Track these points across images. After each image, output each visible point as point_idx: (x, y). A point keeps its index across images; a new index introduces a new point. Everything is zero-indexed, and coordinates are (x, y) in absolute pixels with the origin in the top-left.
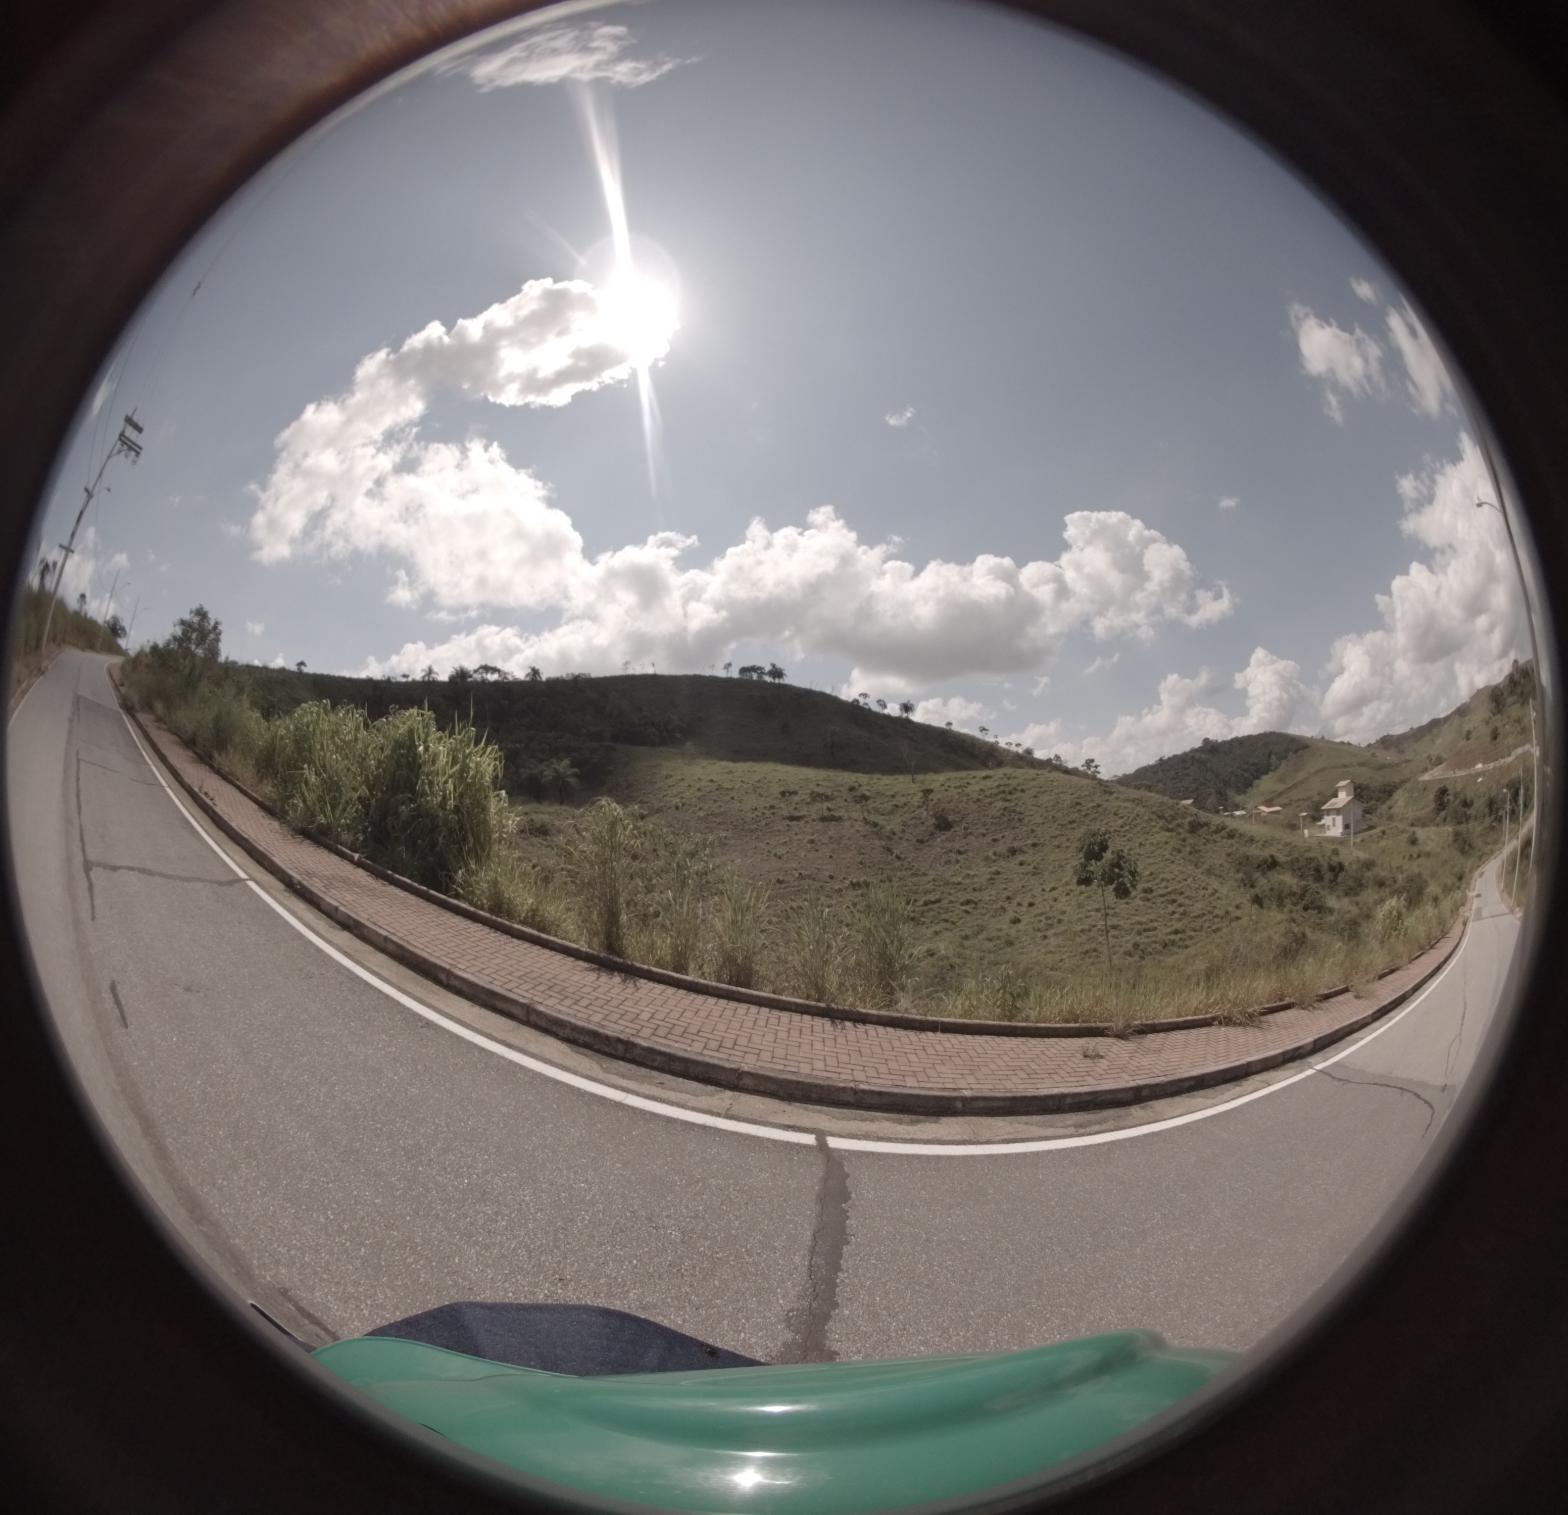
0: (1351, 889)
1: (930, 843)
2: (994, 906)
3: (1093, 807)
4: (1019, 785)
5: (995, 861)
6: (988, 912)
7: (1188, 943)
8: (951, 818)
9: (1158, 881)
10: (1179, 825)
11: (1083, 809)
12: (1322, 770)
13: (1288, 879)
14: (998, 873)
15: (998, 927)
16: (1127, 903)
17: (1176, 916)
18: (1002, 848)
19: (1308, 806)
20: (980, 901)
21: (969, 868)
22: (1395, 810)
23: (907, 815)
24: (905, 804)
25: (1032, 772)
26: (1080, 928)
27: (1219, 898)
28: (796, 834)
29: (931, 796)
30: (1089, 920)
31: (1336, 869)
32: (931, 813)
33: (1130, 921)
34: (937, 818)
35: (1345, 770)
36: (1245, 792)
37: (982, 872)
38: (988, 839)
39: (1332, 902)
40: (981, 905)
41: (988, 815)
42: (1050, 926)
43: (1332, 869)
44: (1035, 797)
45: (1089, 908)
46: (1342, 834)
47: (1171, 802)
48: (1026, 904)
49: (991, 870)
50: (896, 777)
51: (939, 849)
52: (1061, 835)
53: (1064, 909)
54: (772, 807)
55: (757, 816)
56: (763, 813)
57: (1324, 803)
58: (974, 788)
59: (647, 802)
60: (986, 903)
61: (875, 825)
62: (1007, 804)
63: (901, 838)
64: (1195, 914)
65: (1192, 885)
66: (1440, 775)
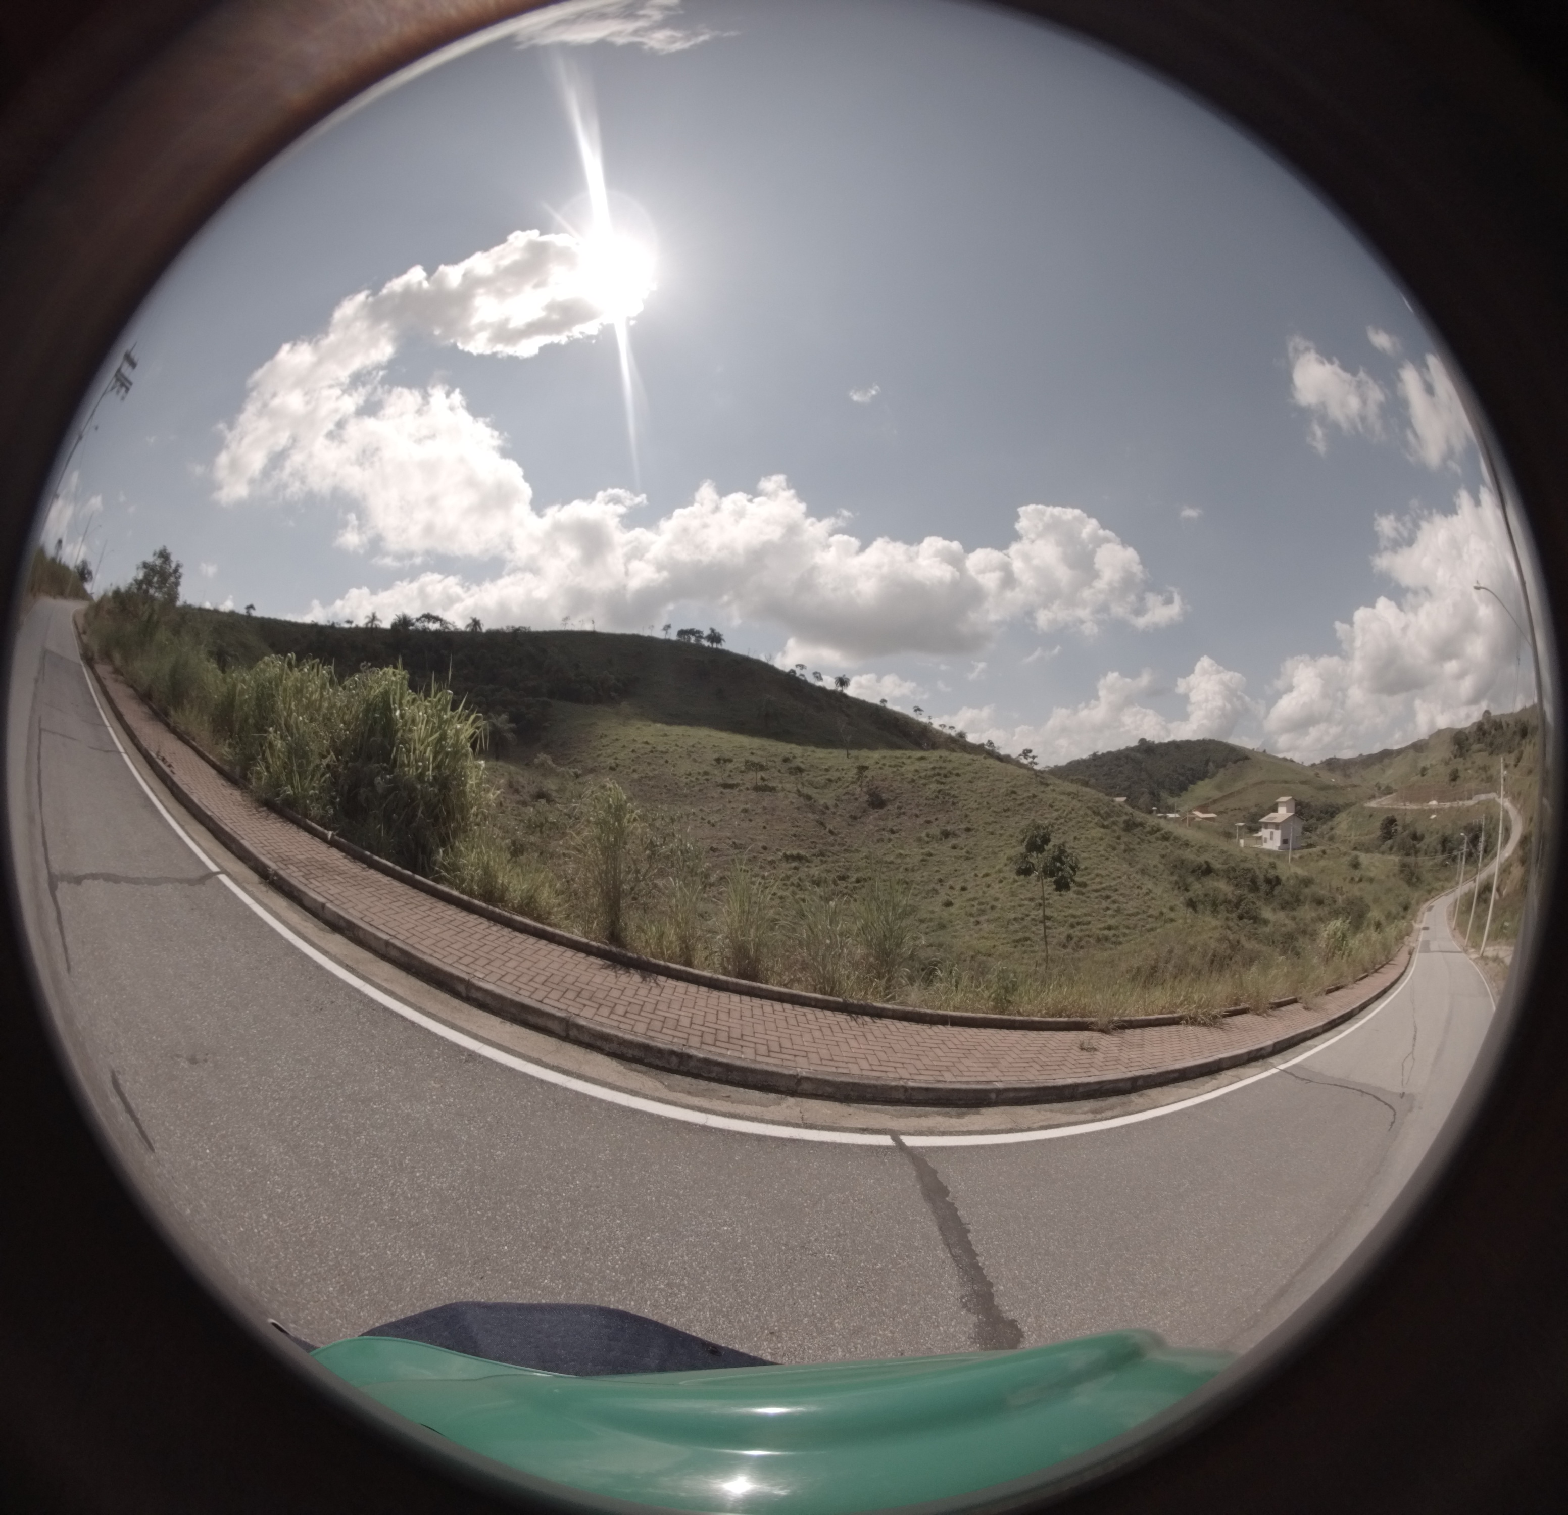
0: (1287, 903)
1: (862, 819)
2: (927, 888)
3: (1029, 797)
4: (954, 768)
5: (928, 843)
6: (920, 893)
7: (1121, 939)
8: (884, 796)
9: (1092, 876)
10: (1114, 823)
11: (1018, 798)
12: (1262, 782)
13: (1223, 887)
14: (930, 855)
15: (931, 908)
16: (1061, 895)
17: (1109, 912)
18: (935, 830)
19: (1244, 816)
20: (912, 881)
21: (902, 848)
22: (1337, 832)
23: (840, 790)
24: (839, 779)
25: (968, 757)
26: (1013, 915)
27: (1153, 899)
28: (730, 802)
29: (865, 773)
30: (1023, 909)
31: (1274, 882)
32: (865, 789)
33: (1063, 913)
34: (871, 795)
35: (1287, 785)
36: (1179, 796)
37: (915, 853)
38: (921, 820)
39: (1267, 913)
40: (914, 885)
41: (922, 797)
42: (983, 912)
43: (1268, 881)
44: (971, 782)
45: (1023, 897)
46: (1280, 848)
47: (1107, 798)
48: (958, 887)
49: (923, 851)
50: (830, 751)
51: (871, 827)
52: (995, 822)
53: (998, 895)
54: (706, 773)
55: (691, 781)
56: (697, 779)
57: (1263, 816)
58: (909, 769)
59: (581, 761)
60: (918, 884)
61: (809, 798)
62: (942, 787)
63: (834, 813)
64: (1129, 912)
65: (1126, 883)
66: (1388, 804)
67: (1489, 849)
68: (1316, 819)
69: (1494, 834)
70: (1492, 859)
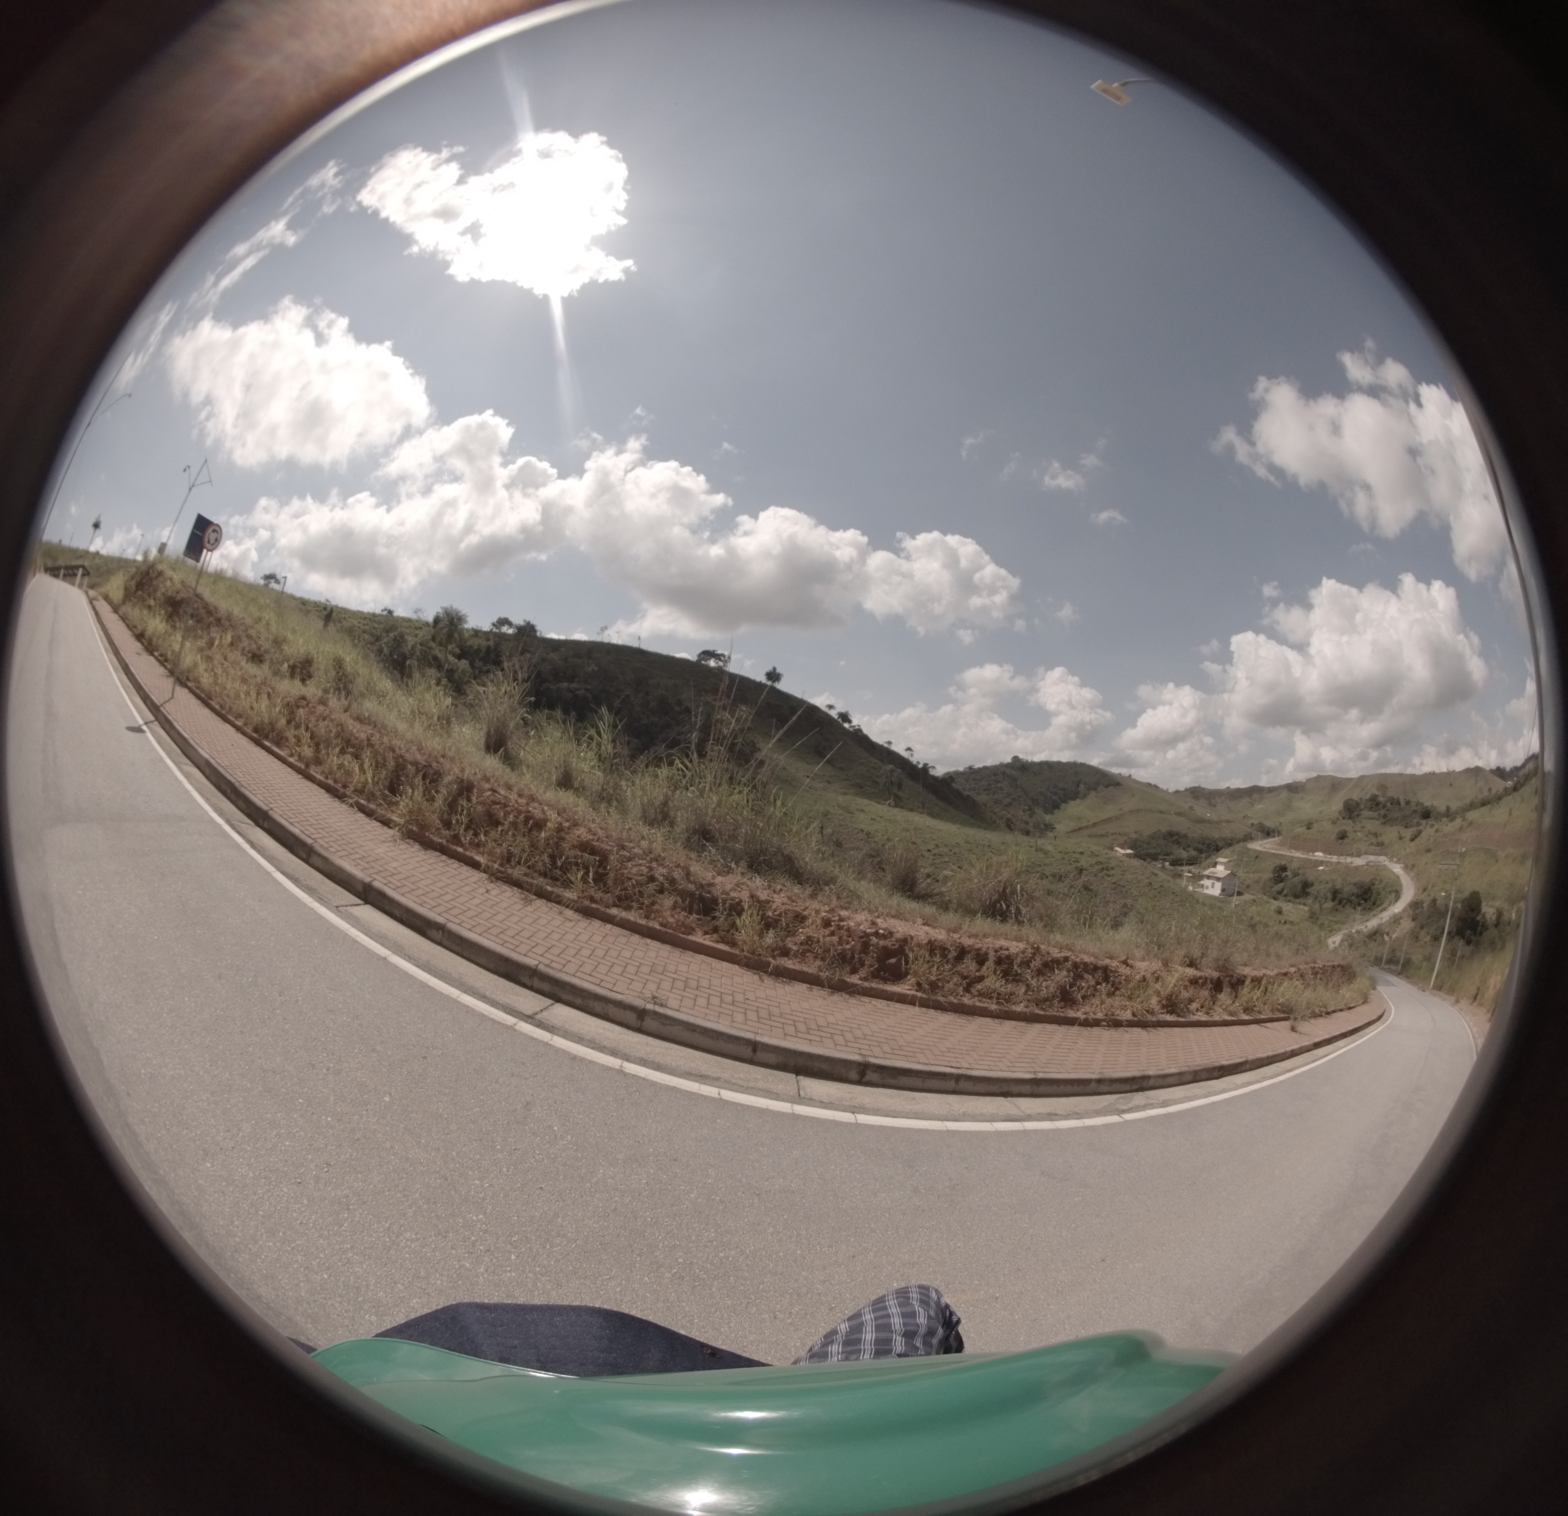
36: (1052, 813)
46: (1220, 894)
66: (1273, 849)
67: (1378, 903)
68: (1194, 850)
69: (1383, 893)
70: (1381, 911)
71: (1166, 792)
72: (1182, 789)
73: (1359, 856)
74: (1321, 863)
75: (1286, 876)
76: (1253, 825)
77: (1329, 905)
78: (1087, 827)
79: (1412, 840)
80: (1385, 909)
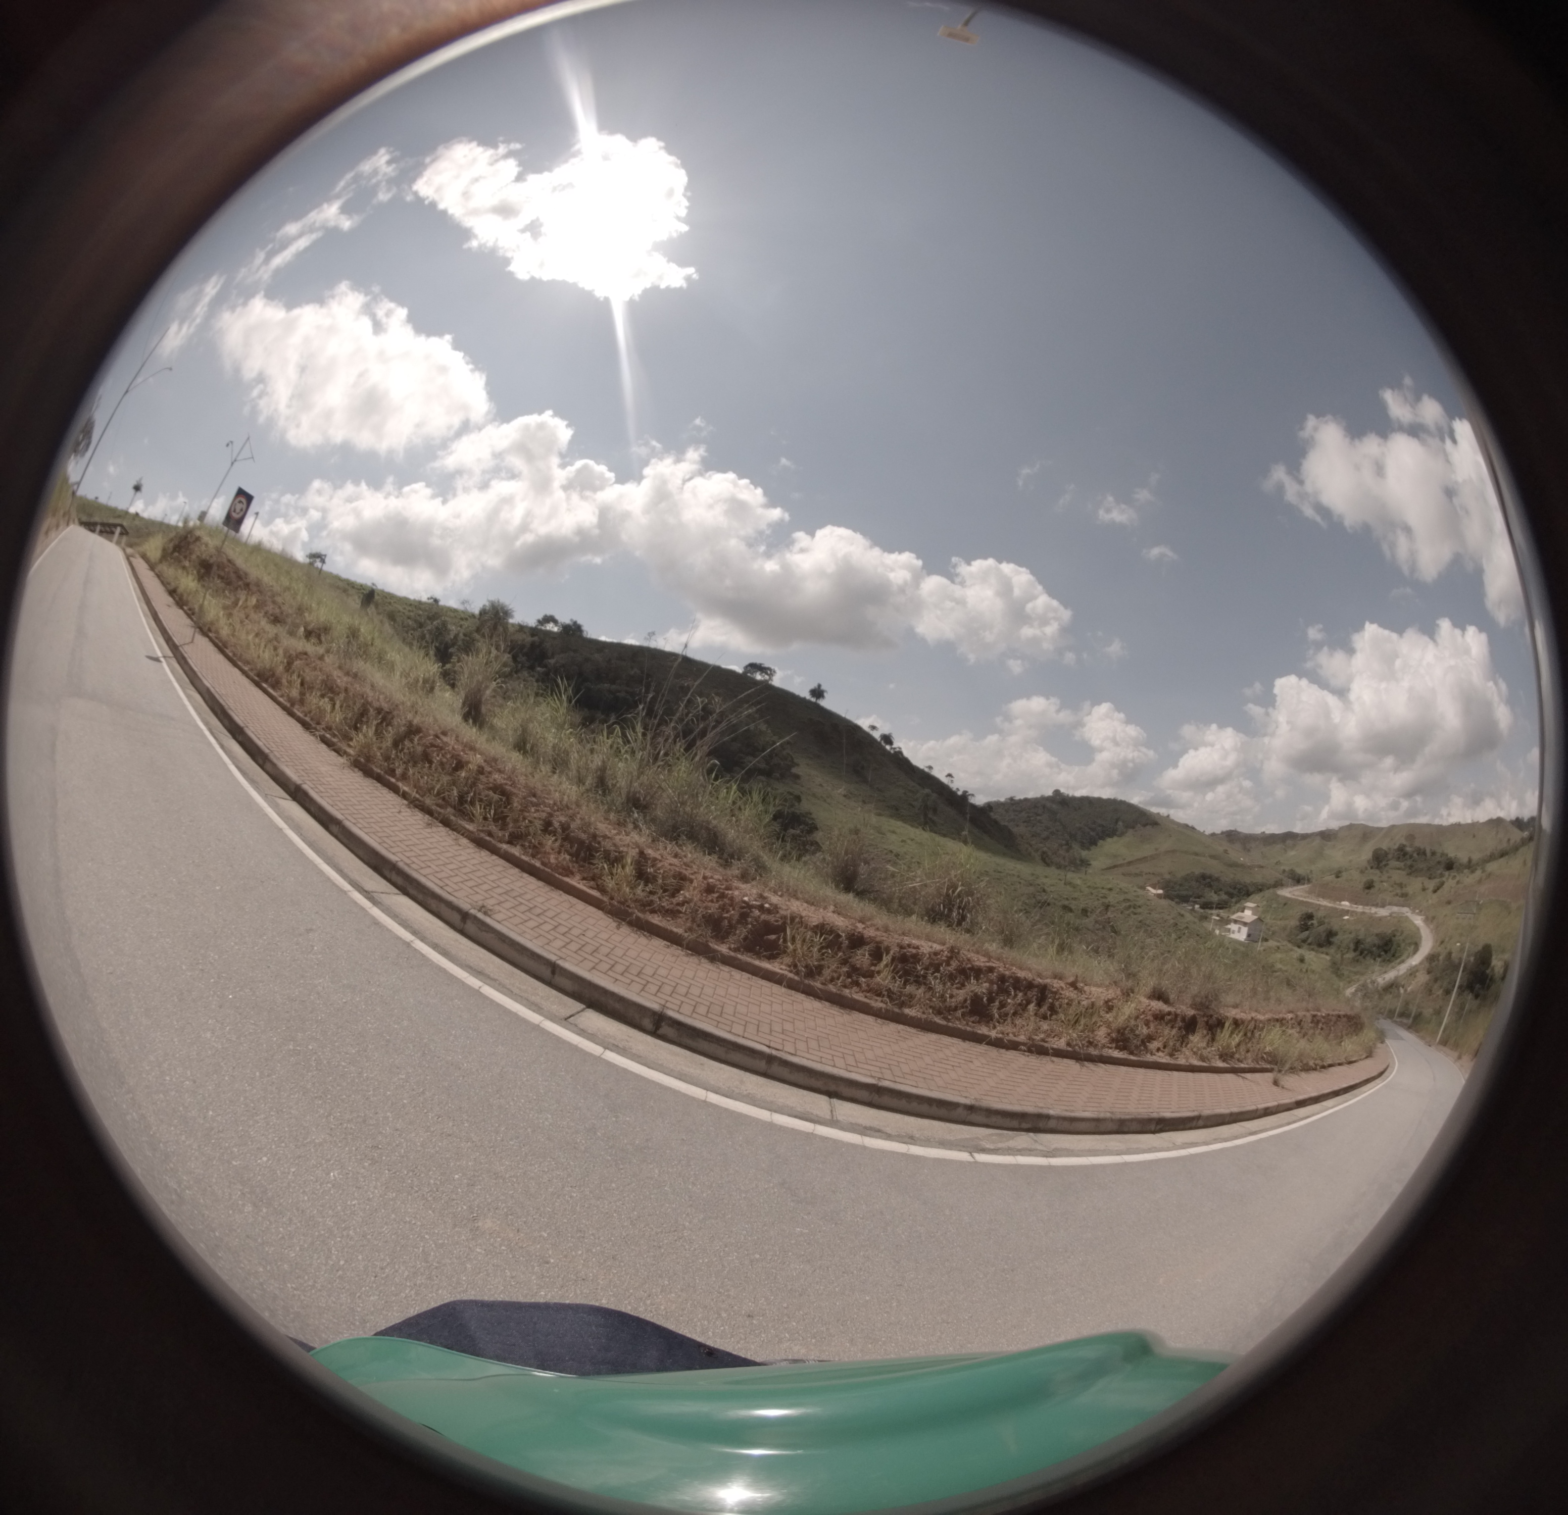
12: (1174, 851)
36: (1089, 849)
46: (1246, 939)
66: (1301, 896)
67: (1397, 955)
68: (1226, 893)
69: (1403, 945)
70: (1400, 963)
71: (1203, 834)
72: (1218, 832)
73: (1383, 906)
74: (1347, 912)
75: (1312, 924)
76: (1284, 871)
77: (1351, 955)
78: (1121, 865)
79: (1435, 891)
80: (1403, 962)
